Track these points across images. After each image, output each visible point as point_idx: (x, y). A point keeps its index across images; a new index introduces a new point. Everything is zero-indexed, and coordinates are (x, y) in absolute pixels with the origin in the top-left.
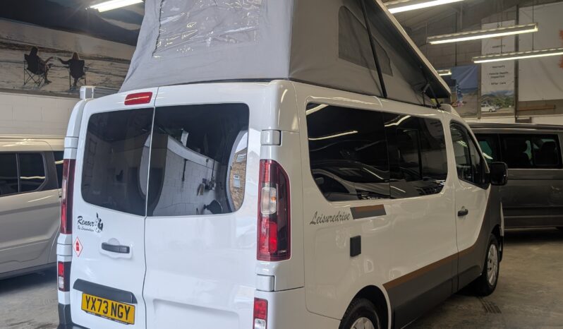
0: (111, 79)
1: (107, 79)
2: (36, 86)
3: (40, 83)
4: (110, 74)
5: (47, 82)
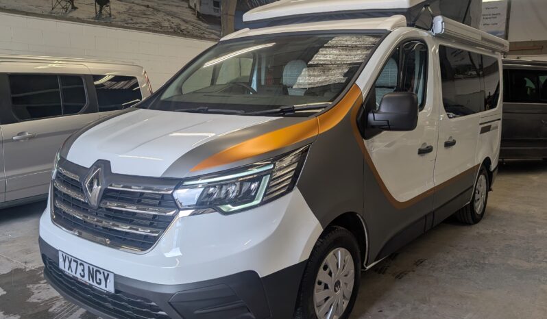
0: (134, 8)
1: (130, 8)
2: (64, 11)
3: (67, 9)
4: (133, 3)
5: (74, 8)
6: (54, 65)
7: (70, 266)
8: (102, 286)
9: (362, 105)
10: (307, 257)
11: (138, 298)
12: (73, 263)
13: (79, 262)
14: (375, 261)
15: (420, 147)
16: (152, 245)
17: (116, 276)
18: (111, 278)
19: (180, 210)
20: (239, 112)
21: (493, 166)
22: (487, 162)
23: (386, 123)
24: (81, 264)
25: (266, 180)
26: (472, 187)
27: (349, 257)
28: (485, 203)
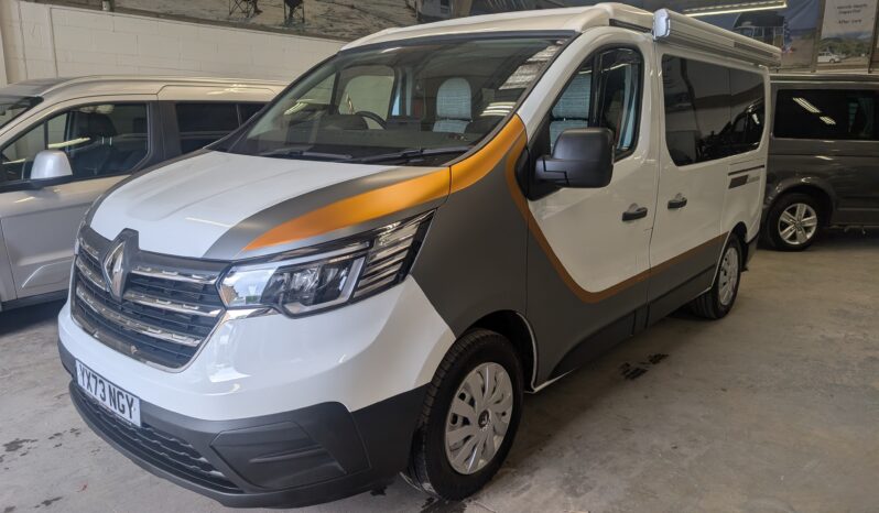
0: (335, 9)
1: (330, 10)
2: (244, 17)
3: (248, 13)
4: (333, 2)
5: (258, 12)
6: (232, 90)
7: (89, 384)
8: (126, 416)
9: (526, 148)
10: (428, 379)
11: (172, 437)
12: (91, 378)
13: (99, 378)
14: (549, 379)
15: (625, 210)
16: (189, 359)
17: (141, 401)
18: (136, 404)
19: (227, 309)
20: (344, 157)
21: (750, 234)
22: (740, 229)
23: (562, 176)
24: (101, 382)
25: (358, 265)
26: (714, 266)
27: (503, 375)
28: (735, 290)
